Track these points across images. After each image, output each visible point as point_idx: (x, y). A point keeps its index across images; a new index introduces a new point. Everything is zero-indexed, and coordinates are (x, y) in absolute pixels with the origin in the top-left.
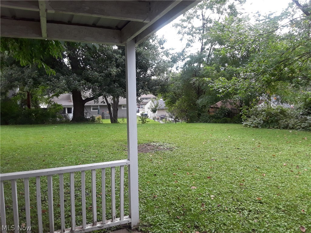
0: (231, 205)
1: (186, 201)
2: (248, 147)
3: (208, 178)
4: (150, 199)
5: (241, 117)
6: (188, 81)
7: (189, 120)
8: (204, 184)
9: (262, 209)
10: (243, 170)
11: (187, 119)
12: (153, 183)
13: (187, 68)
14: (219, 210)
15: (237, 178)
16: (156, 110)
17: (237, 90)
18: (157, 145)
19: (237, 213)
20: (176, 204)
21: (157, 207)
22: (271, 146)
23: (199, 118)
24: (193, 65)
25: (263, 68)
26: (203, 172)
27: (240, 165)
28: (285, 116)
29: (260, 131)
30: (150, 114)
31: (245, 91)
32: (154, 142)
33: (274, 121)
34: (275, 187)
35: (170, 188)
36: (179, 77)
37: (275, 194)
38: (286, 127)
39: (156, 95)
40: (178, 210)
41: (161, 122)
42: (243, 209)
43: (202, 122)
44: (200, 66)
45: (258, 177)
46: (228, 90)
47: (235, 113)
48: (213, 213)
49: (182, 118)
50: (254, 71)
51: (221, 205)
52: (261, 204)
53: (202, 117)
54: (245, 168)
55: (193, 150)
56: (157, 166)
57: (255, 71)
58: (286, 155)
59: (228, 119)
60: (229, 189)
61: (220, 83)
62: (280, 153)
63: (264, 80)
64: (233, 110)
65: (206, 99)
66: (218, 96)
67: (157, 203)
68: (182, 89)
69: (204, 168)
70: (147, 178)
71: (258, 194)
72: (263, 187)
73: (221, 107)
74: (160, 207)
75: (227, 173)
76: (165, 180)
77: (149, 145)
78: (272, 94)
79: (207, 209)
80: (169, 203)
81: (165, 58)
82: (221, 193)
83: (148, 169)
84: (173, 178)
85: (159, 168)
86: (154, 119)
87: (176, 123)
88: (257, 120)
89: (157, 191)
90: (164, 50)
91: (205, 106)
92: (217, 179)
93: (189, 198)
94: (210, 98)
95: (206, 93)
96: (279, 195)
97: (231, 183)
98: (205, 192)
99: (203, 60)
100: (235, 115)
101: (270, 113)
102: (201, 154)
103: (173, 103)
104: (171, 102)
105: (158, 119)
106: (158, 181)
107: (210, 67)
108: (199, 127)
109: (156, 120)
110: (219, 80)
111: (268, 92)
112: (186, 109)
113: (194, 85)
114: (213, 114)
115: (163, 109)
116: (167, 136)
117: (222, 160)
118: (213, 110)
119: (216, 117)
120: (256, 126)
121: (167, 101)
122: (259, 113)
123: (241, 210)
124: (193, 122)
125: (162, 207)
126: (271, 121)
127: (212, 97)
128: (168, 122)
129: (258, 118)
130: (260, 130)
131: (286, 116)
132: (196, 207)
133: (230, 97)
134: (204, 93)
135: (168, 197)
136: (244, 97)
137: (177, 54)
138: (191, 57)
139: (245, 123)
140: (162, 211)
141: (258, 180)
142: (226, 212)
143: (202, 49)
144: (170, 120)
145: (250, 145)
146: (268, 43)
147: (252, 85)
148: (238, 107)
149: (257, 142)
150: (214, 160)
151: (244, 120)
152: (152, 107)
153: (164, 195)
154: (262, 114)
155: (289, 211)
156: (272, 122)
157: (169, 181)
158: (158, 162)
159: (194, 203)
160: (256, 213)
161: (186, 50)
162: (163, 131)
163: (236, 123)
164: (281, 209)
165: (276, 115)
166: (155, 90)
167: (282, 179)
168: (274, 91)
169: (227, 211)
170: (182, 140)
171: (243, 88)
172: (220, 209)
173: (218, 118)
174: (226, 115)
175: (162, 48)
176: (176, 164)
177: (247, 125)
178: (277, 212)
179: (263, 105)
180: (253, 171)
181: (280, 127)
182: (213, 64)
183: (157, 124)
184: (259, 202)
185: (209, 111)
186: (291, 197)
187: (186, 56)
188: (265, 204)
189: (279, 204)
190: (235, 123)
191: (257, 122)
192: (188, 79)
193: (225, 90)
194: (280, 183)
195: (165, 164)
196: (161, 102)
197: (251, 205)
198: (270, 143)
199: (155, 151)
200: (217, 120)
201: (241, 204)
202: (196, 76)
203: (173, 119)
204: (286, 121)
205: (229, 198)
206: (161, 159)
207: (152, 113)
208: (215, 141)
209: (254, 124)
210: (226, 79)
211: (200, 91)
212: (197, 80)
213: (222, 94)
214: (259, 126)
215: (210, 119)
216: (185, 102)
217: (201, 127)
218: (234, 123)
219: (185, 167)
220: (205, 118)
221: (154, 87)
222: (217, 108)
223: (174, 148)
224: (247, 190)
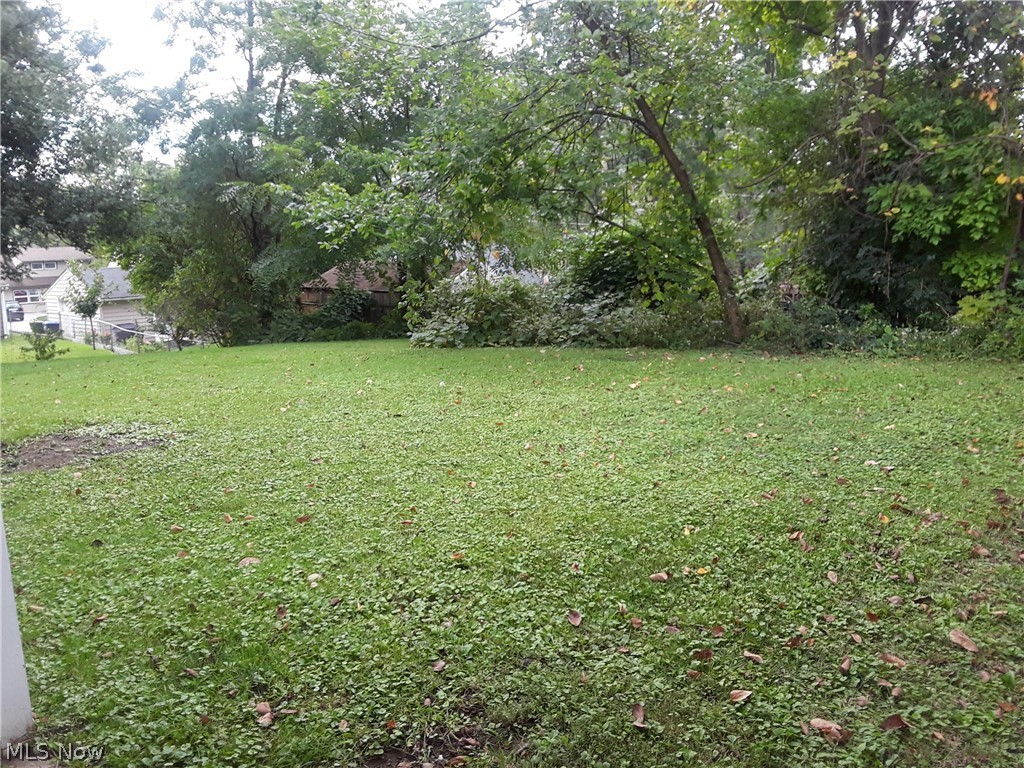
0: (374, 592)
1: (220, 612)
2: (426, 406)
3: (301, 520)
4: (81, 631)
5: (405, 317)
6: (212, 193)
7: (228, 335)
8: (285, 543)
9: (466, 585)
10: (412, 479)
11: (222, 332)
12: (90, 575)
13: (201, 145)
14: (336, 618)
15: (395, 504)
16: (95, 307)
17: (381, 227)
18: (101, 434)
19: (394, 614)
20: (184, 629)
21: (108, 654)
22: (492, 398)
23: (265, 326)
24: (223, 137)
25: (453, 155)
26: (282, 504)
27: (404, 464)
28: (526, 306)
29: (462, 356)
30: (73, 325)
31: (409, 230)
32: (88, 425)
33: (496, 323)
34: (501, 515)
35: (160, 580)
36: (173, 181)
37: (502, 535)
38: (531, 340)
39: (85, 248)
40: (190, 648)
41: (120, 349)
42: (410, 598)
43: (278, 342)
44: (250, 142)
45: (455, 492)
46: (353, 226)
47: (387, 307)
48: (317, 631)
49: (204, 331)
50: (429, 165)
51: (341, 601)
52: (464, 572)
53: (278, 323)
54: (419, 471)
55: (245, 437)
56: (106, 509)
57: (432, 167)
58: (533, 419)
59: (366, 324)
60: (369, 542)
61: (325, 203)
62: (516, 415)
63: (460, 196)
64: (377, 297)
65: (283, 260)
66: (321, 247)
67: (109, 642)
68: (192, 226)
69: (285, 491)
70: (65, 561)
71: (454, 542)
72: (469, 521)
73: (337, 285)
74: (119, 651)
75: (363, 495)
76: (140, 553)
77: (66, 438)
78: (487, 241)
79: (295, 622)
80: (156, 632)
81: (109, 105)
82: (343, 561)
83: (64, 525)
84: (170, 543)
85: (112, 515)
86: (91, 339)
87: (181, 349)
88: (452, 323)
89: (108, 598)
90: (104, 75)
91: (283, 284)
92: (331, 520)
93: (232, 598)
94: (297, 255)
95: (282, 238)
96: (513, 535)
97: (376, 524)
98: (291, 569)
99: (261, 123)
100: (387, 311)
101: (486, 300)
102: (273, 448)
103: (159, 275)
104: (152, 272)
105: (106, 340)
106: (110, 562)
107: (284, 146)
108: (268, 358)
109: (99, 346)
110: (322, 192)
111: (476, 233)
112: (216, 296)
113: (234, 207)
114: (314, 311)
115: (122, 303)
116: (141, 399)
117: (346, 459)
118: (313, 297)
119: (325, 320)
120: (448, 342)
121: (134, 268)
122: (455, 300)
123: (404, 602)
124: (246, 344)
125: (127, 651)
126: (489, 323)
127: (302, 252)
128: (149, 348)
129: (454, 317)
130: (462, 353)
131: (529, 307)
132: (257, 625)
133: (363, 252)
134: (278, 240)
135: (153, 612)
136: (407, 250)
137: (159, 94)
138: (211, 105)
139: (416, 335)
140: (129, 663)
141: (457, 501)
142: (358, 616)
143: (254, 82)
144: (158, 340)
145: (433, 400)
146: (463, 77)
147: (427, 210)
148: (393, 284)
149: (453, 388)
150: (321, 461)
151: (414, 326)
152: (76, 295)
153: (134, 607)
154: (463, 306)
155: (538, 577)
156: (493, 326)
157: (158, 556)
158: (107, 495)
159: (249, 611)
160: (451, 601)
161: (192, 80)
162: (125, 383)
163: (390, 337)
164: (517, 573)
165: (502, 305)
166: (81, 227)
167: (521, 487)
168: (492, 232)
169: (361, 613)
170: (205, 407)
171: (402, 221)
172: (338, 612)
173: (331, 324)
174: (356, 312)
175: (97, 69)
176: (180, 492)
177: (422, 341)
178: (509, 584)
179: (466, 277)
180: (441, 478)
181: (515, 341)
182: (297, 135)
183: (99, 359)
184: (456, 567)
185: (298, 301)
186: (542, 534)
187: (193, 104)
188: (475, 568)
189: (511, 562)
190: (387, 336)
191: (451, 328)
192: (211, 188)
193: (345, 229)
194: (515, 501)
195: (137, 498)
196: (113, 273)
197: (434, 580)
198: (490, 390)
199: (96, 458)
200: (331, 331)
201: (407, 581)
202: (238, 176)
203: (167, 338)
204: (529, 322)
205: (369, 573)
206: (120, 483)
207: (78, 317)
208: (324, 400)
209: (442, 336)
210: (344, 190)
211: (259, 232)
212: (243, 191)
213: (336, 241)
214: (457, 342)
215: (306, 329)
216: (207, 272)
217: (274, 358)
218: (383, 337)
219: (216, 498)
220: (289, 327)
221: (75, 218)
222: (327, 290)
223: (174, 439)
224: (423, 536)
